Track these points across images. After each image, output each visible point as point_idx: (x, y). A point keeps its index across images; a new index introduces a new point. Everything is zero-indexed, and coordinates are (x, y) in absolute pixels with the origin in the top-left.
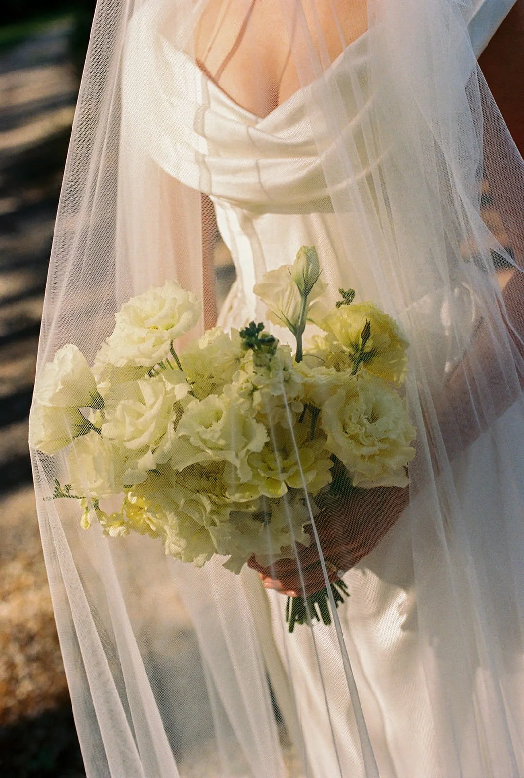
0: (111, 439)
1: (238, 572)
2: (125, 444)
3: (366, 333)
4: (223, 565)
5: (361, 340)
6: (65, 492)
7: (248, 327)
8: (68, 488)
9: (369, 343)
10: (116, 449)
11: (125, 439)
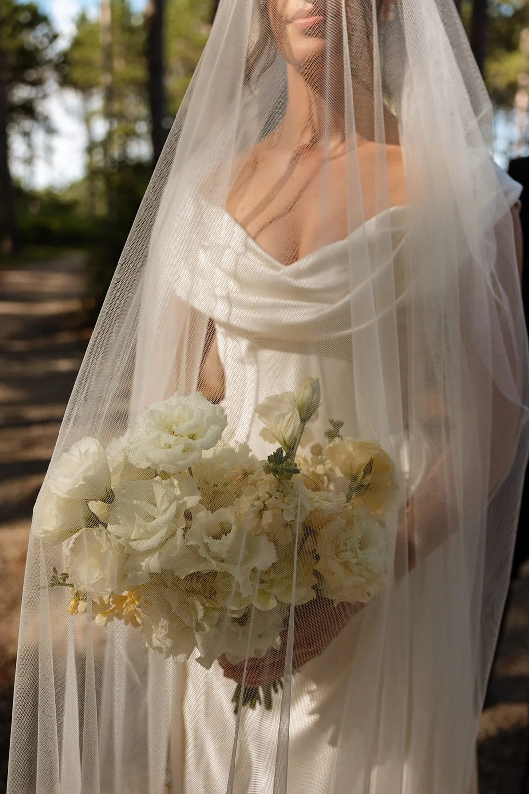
0: (118, 538)
1: (208, 667)
2: (131, 543)
3: (369, 468)
4: (196, 659)
5: (362, 474)
6: (61, 581)
7: (275, 451)
8: (66, 576)
9: (369, 478)
10: (122, 547)
11: (132, 538)
